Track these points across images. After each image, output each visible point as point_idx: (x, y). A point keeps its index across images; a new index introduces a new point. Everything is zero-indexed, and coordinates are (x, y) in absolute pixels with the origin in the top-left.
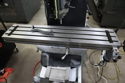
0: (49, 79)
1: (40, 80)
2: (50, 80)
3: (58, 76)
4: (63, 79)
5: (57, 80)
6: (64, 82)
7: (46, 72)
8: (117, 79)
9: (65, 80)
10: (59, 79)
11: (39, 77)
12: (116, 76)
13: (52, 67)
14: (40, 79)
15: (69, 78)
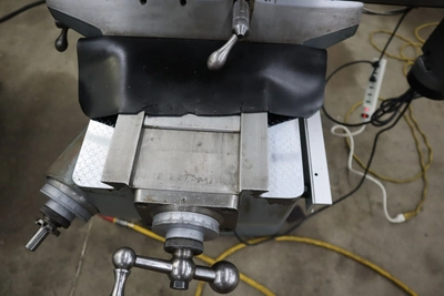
0: (134, 190)
1: (81, 204)
2: (140, 198)
3: (189, 168)
4: (225, 189)
5: (189, 194)
6: (233, 205)
7: (113, 151)
8: (421, 180)
9: (239, 195)
10: (201, 188)
11: (73, 187)
12: (416, 168)
13: (150, 121)
14: (82, 198)
15: (264, 180)
